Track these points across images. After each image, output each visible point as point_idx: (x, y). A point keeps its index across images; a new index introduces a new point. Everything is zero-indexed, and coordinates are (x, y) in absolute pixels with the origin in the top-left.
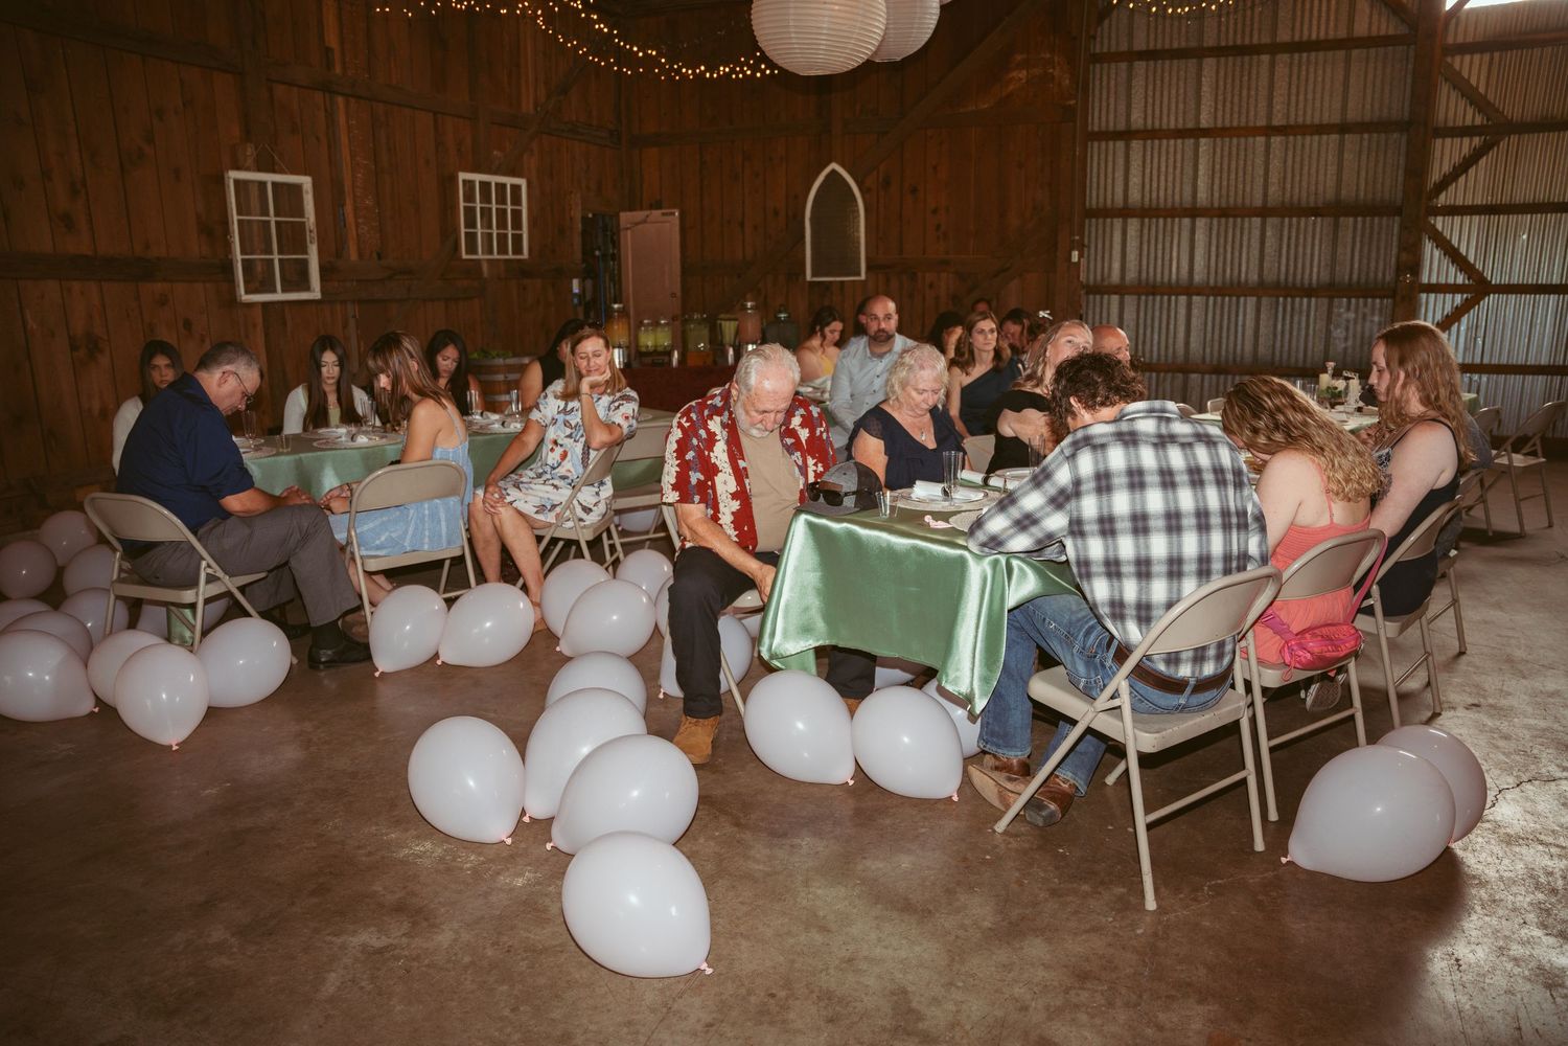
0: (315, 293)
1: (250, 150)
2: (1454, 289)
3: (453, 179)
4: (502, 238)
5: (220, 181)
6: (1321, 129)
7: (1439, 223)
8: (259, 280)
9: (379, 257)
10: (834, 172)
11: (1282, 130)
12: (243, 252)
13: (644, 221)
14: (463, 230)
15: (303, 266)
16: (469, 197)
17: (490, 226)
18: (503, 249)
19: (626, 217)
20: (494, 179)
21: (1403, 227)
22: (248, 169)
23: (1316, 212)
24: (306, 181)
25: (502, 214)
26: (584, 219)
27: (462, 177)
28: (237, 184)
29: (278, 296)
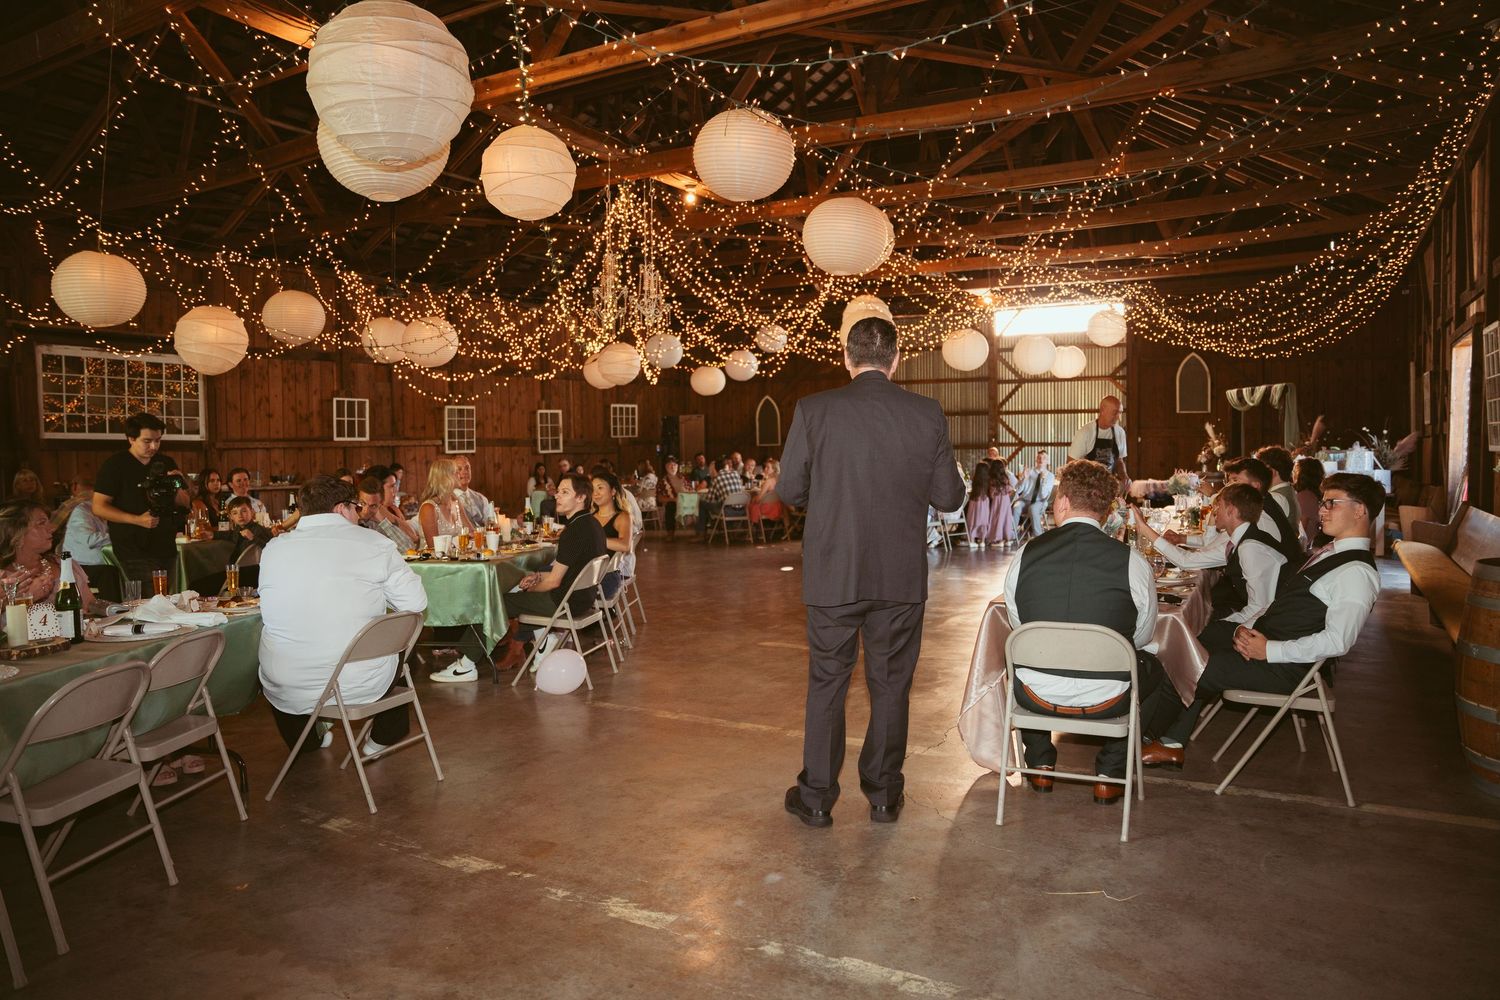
0: (561, 451)
1: (544, 403)
2: (1012, 445)
3: (609, 407)
4: (627, 429)
5: (535, 413)
6: (957, 380)
7: (1004, 418)
8: (544, 447)
9: (582, 438)
10: (767, 399)
11: (945, 381)
12: (540, 436)
13: (690, 419)
14: (612, 427)
15: (558, 441)
16: (615, 413)
17: (623, 425)
18: (627, 433)
19: (681, 417)
20: (624, 406)
21: (990, 420)
22: (543, 409)
23: (957, 414)
24: (560, 412)
25: (627, 419)
26: (663, 419)
27: (613, 406)
28: (541, 414)
29: (550, 451)
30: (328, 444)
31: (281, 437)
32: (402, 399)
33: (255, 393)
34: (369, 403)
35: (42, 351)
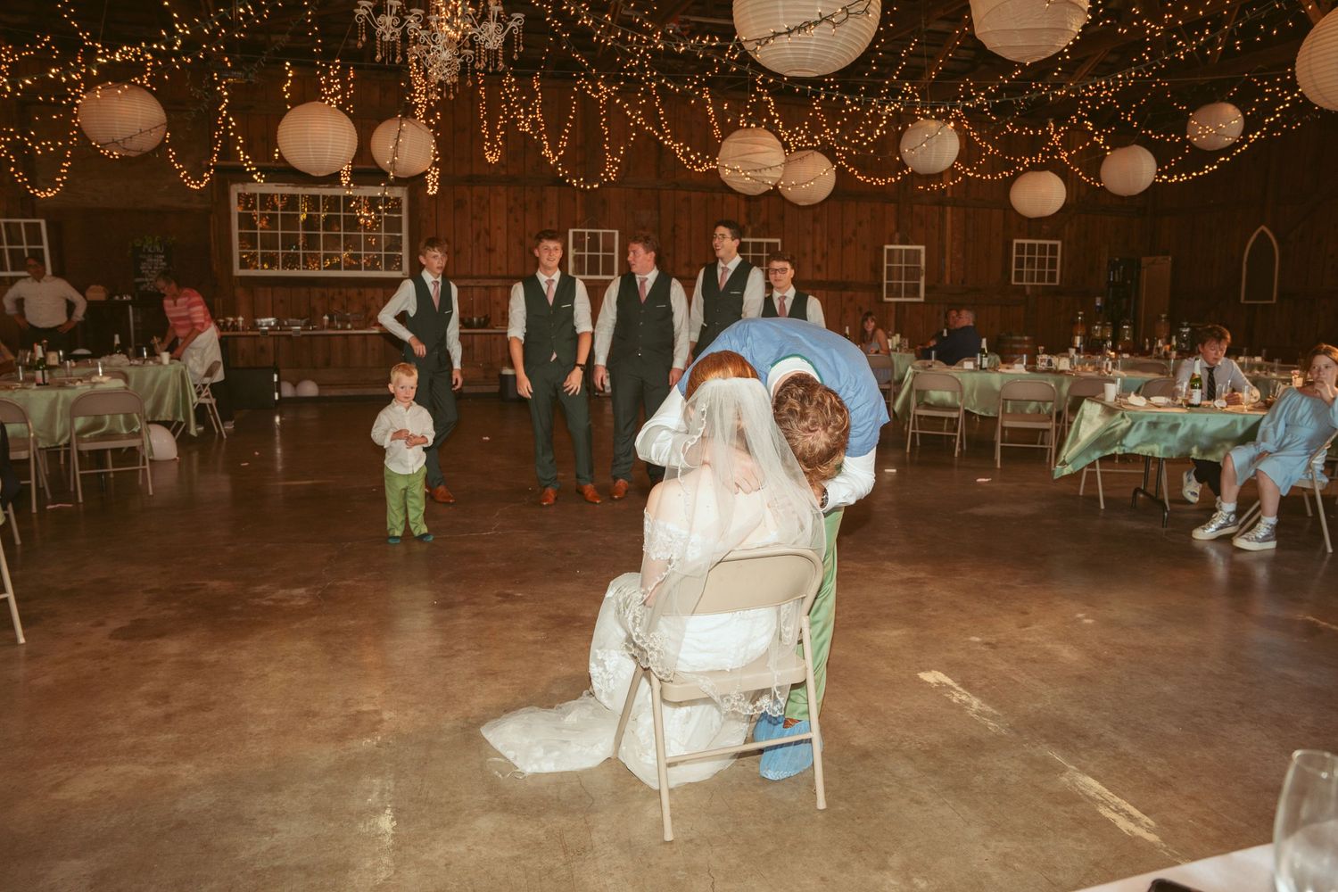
0: (922, 299)
1: (897, 236)
3: (1009, 243)
4: (1041, 274)
5: (882, 249)
8: (894, 292)
9: (963, 282)
10: (1262, 231)
12: (887, 279)
13: (1154, 263)
14: (1014, 269)
15: (918, 285)
16: (1020, 252)
17: (1033, 267)
19: (1144, 260)
20: (1037, 242)
22: (895, 244)
24: (922, 248)
25: (1042, 263)
26: (1112, 261)
27: (1016, 241)
28: (889, 251)
29: (903, 299)
31: (504, 274)
32: (674, 230)
34: (620, 233)
35: (236, 190)
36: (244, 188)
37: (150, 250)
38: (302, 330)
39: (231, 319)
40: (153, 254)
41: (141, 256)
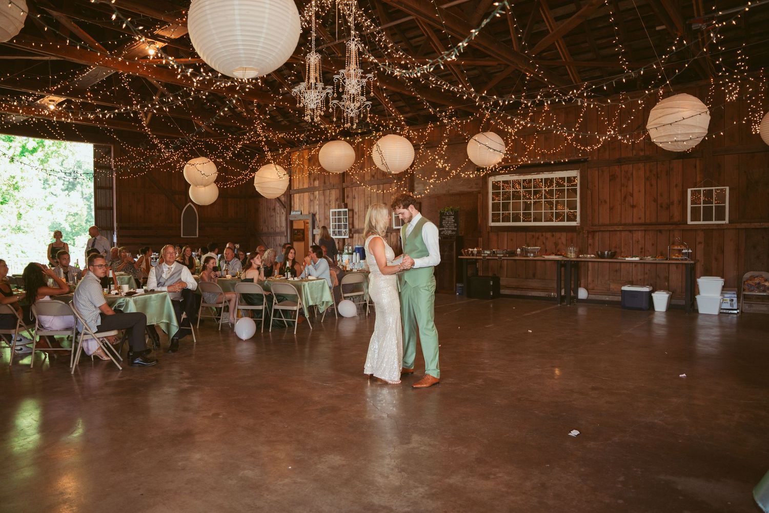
30: (682, 227)
31: (643, 222)
33: (621, 190)
34: (730, 190)
35: (491, 180)
36: (495, 179)
37: (447, 214)
38: (503, 256)
39: (470, 250)
40: (449, 216)
41: (443, 217)
